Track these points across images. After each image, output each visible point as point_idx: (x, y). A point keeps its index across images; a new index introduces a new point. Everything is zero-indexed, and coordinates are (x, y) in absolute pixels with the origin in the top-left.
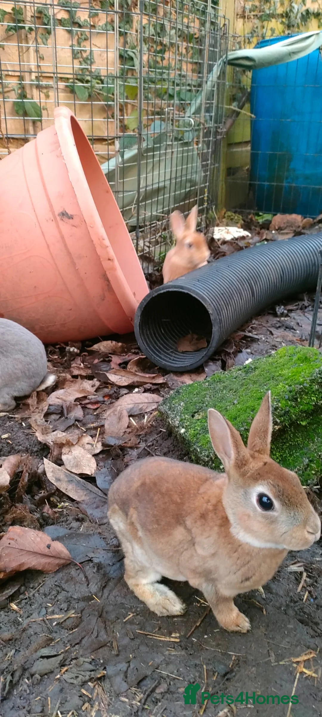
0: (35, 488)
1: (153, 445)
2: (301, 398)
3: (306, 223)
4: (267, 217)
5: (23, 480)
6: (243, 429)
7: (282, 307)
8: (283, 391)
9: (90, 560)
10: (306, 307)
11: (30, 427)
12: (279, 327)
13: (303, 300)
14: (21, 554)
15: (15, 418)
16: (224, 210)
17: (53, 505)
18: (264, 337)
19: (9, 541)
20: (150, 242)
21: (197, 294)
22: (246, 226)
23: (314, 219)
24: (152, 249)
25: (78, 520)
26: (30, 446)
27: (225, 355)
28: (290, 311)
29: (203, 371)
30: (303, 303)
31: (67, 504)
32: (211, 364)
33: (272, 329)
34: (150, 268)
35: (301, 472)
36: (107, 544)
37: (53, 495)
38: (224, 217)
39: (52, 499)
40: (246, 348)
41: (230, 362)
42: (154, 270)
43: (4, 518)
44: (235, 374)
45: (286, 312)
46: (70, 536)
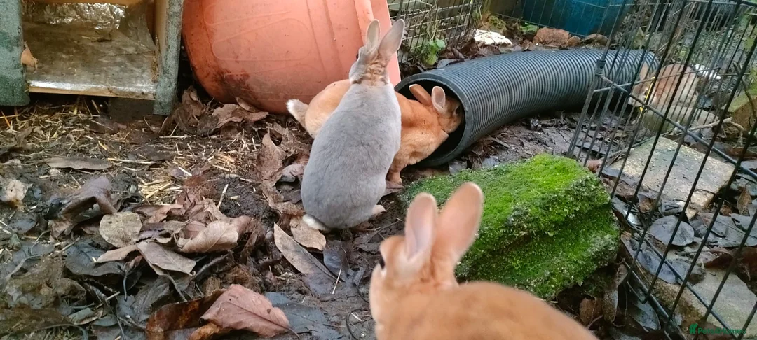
0: (260, 253)
1: (386, 232)
2: (553, 208)
3: (573, 41)
4: (533, 28)
5: (251, 241)
6: (487, 228)
7: (537, 120)
8: (535, 198)
9: (309, 332)
10: (562, 125)
11: (260, 192)
12: (532, 140)
13: (559, 118)
14: (240, 312)
15: (246, 182)
16: (489, 13)
17: (276, 273)
18: (514, 147)
19: (230, 298)
20: (408, 31)
21: (456, 88)
22: (509, 34)
23: (582, 38)
24: (410, 38)
25: (300, 292)
26: (259, 211)
27: (472, 157)
28: (545, 126)
29: (447, 169)
30: (559, 120)
31: (291, 274)
32: (457, 163)
33: (524, 141)
34: (404, 58)
35: (540, 284)
36: (328, 320)
37: (278, 262)
38: (488, 21)
39: (275, 267)
40: (495, 155)
41: (476, 164)
42: (407, 61)
43: (225, 275)
44: (483, 175)
45: (540, 126)
46: (291, 306)
